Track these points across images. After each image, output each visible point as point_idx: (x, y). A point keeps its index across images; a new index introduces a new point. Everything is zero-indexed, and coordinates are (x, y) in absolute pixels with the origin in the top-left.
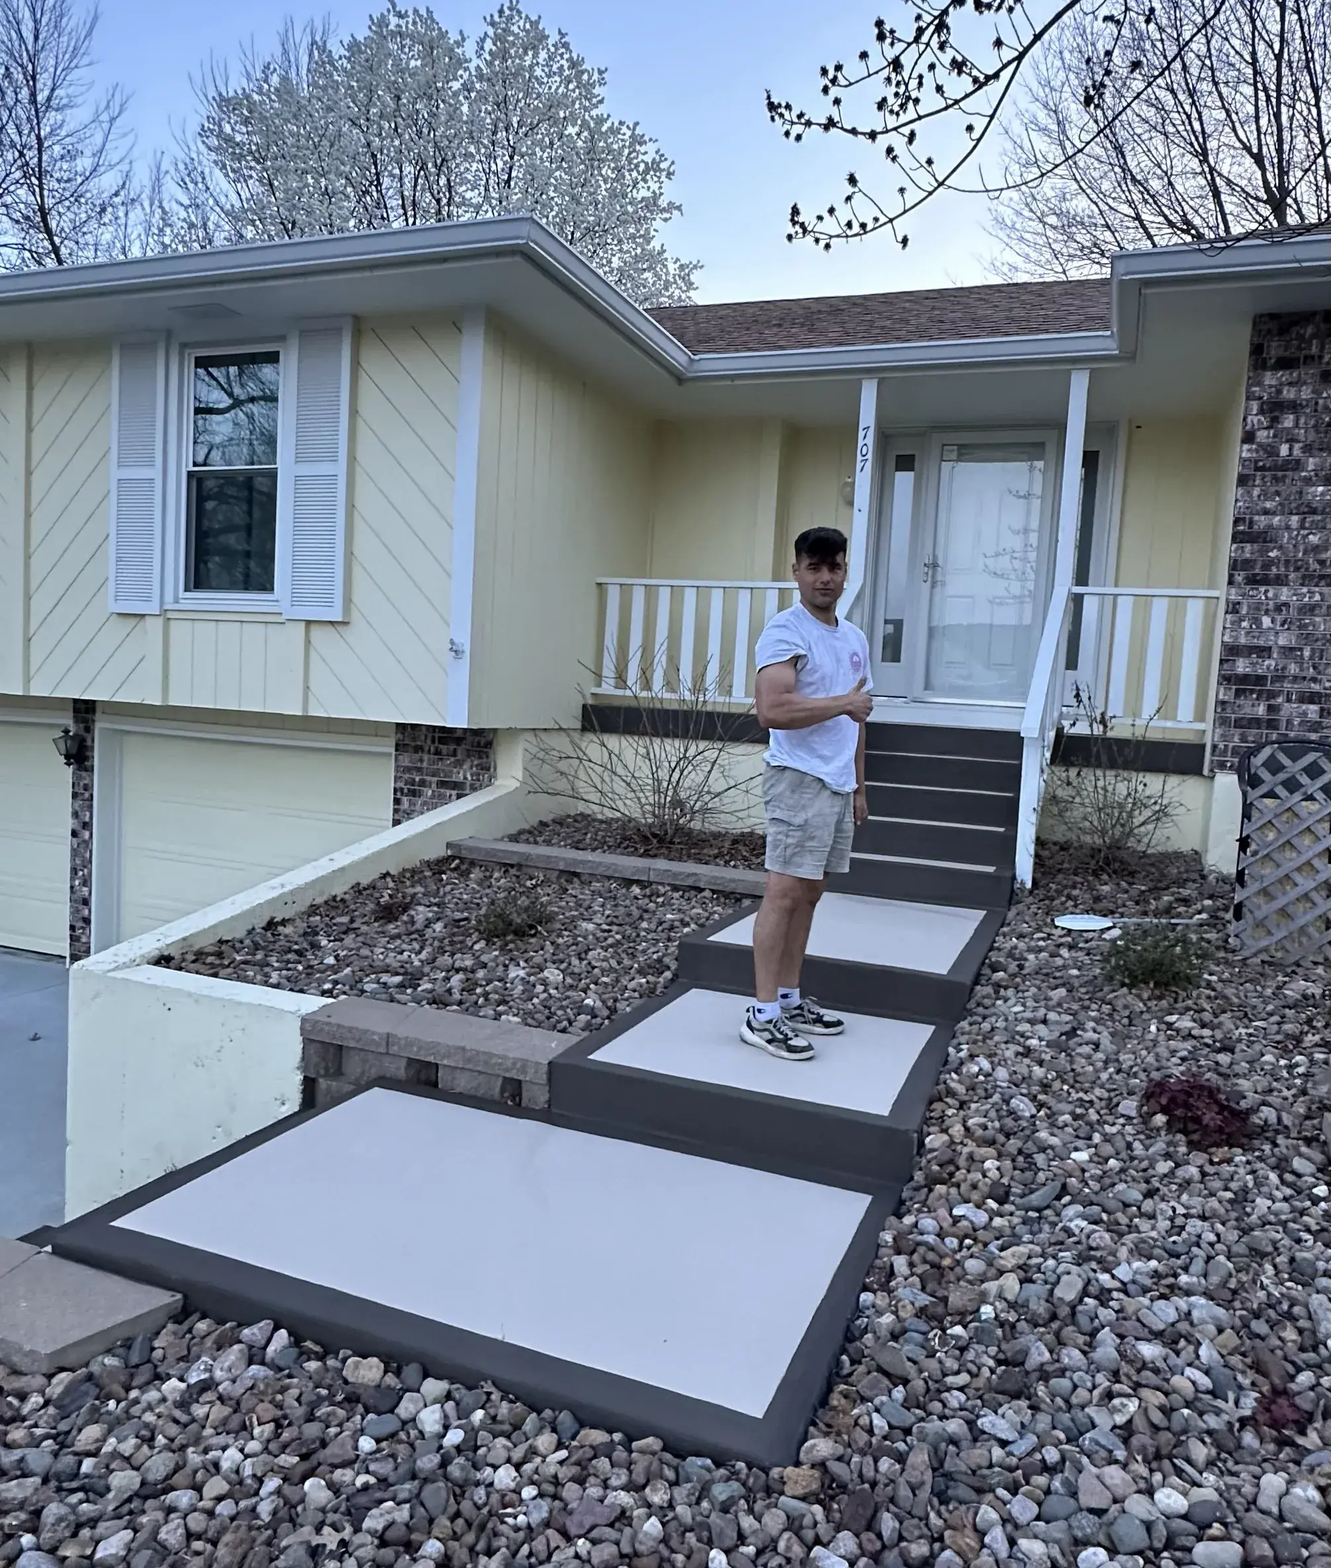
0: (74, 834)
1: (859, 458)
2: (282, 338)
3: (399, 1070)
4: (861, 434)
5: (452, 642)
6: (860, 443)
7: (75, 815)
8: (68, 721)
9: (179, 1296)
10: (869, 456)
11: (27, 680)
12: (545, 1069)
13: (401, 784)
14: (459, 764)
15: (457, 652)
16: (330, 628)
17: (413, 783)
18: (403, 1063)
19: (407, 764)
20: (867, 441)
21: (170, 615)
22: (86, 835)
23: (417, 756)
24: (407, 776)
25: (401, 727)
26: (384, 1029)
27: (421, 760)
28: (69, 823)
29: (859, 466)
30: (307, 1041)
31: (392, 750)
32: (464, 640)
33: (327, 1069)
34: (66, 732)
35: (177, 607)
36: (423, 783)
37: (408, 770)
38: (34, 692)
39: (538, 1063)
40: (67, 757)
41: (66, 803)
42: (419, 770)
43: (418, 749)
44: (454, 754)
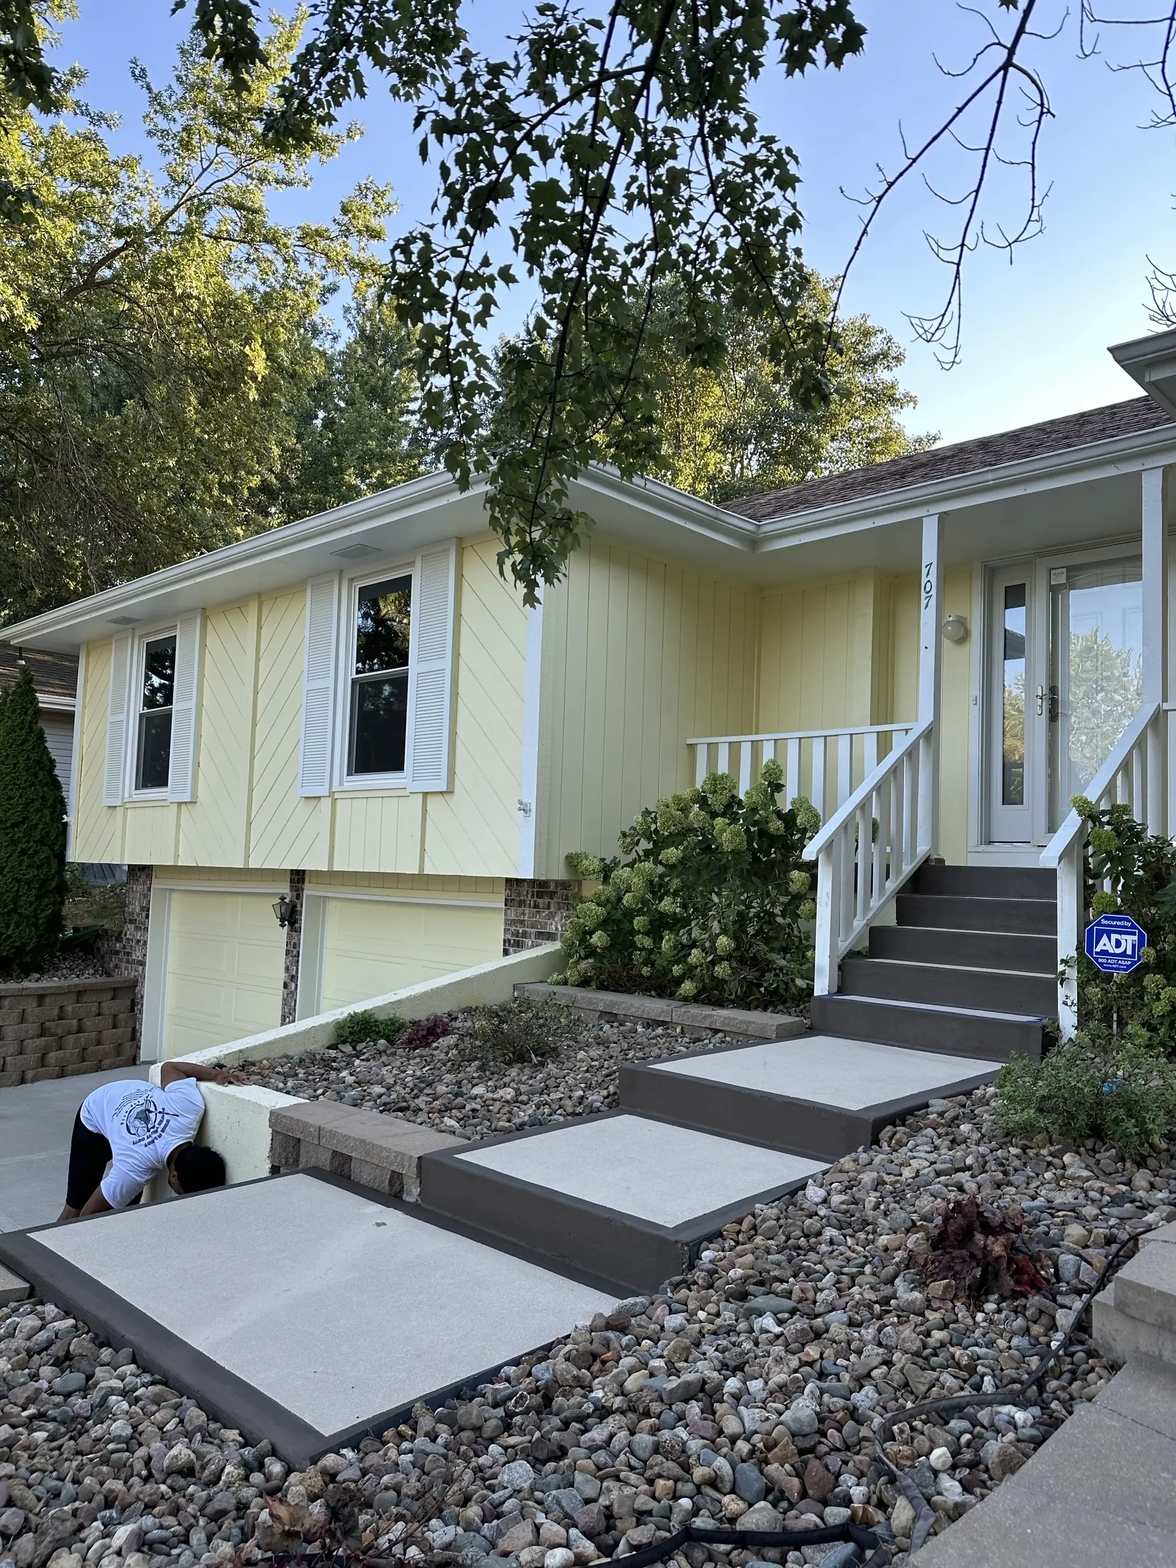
0: (286, 986)
1: (923, 595)
2: (412, 564)
3: (324, 1160)
4: (924, 571)
5: (520, 803)
6: (924, 580)
7: (287, 969)
8: (285, 889)
9: (27, 1285)
10: (933, 592)
11: (247, 856)
12: (415, 1162)
13: (509, 937)
14: (552, 916)
15: (524, 809)
16: (440, 797)
17: (517, 933)
18: (329, 1155)
19: (513, 917)
20: (930, 577)
21: (336, 796)
22: (293, 985)
23: (520, 910)
24: (513, 929)
25: (508, 881)
26: (320, 1122)
27: (524, 914)
28: (282, 976)
29: (923, 602)
30: (275, 1133)
31: (502, 905)
32: (532, 801)
33: (287, 1162)
34: (283, 899)
35: (342, 788)
36: (525, 935)
37: (513, 922)
38: (252, 865)
39: (411, 1157)
40: (282, 920)
41: (281, 960)
42: (522, 922)
43: (522, 903)
44: (549, 908)
